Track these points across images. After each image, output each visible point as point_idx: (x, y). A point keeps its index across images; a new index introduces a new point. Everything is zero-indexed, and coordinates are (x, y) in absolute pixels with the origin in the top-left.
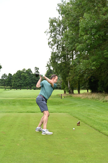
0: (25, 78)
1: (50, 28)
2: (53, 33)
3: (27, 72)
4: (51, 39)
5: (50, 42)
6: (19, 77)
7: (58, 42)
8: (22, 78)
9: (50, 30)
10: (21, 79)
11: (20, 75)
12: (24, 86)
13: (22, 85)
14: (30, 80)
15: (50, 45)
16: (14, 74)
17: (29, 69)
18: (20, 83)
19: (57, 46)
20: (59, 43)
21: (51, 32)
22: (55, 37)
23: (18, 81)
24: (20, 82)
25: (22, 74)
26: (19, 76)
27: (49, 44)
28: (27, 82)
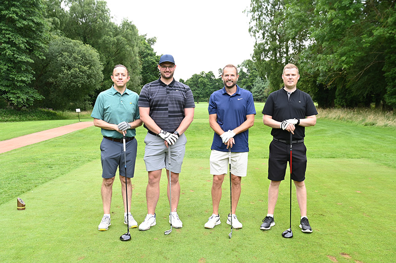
0: (205, 85)
1: (252, 5)
2: (257, 13)
3: (206, 76)
4: (254, 23)
5: (252, 27)
6: (195, 84)
7: (265, 27)
8: (199, 85)
9: (251, 8)
10: (198, 87)
11: (197, 81)
12: (203, 97)
13: (201, 96)
14: (212, 88)
15: (251, 33)
16: (188, 80)
17: (209, 72)
18: (197, 93)
19: (264, 34)
20: (267, 28)
21: (254, 11)
22: (259, 18)
23: (194, 90)
24: (197, 91)
25: (199, 80)
26: (196, 83)
27: (250, 31)
28: (207, 91)
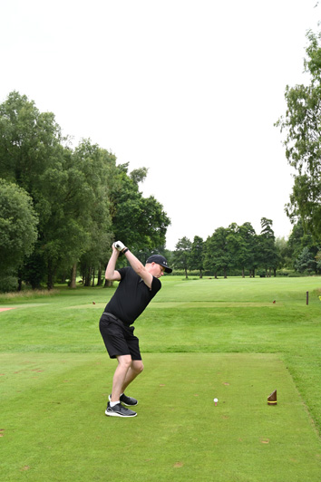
0: (237, 247)
1: (290, 114)
3: (240, 231)
4: (293, 143)
5: (292, 149)
6: (221, 245)
7: (312, 148)
8: (227, 247)
9: (289, 119)
10: (226, 250)
11: (224, 240)
12: (236, 267)
13: (230, 265)
14: (249, 252)
15: (291, 158)
16: (209, 239)
17: (245, 224)
18: (224, 261)
19: (311, 160)
20: (315, 151)
21: (293, 122)
22: (303, 135)
23: (219, 256)
24: (223, 258)
25: (227, 238)
26: (222, 242)
27: (288, 154)
28: (241, 256)
